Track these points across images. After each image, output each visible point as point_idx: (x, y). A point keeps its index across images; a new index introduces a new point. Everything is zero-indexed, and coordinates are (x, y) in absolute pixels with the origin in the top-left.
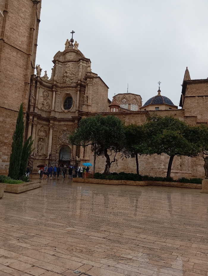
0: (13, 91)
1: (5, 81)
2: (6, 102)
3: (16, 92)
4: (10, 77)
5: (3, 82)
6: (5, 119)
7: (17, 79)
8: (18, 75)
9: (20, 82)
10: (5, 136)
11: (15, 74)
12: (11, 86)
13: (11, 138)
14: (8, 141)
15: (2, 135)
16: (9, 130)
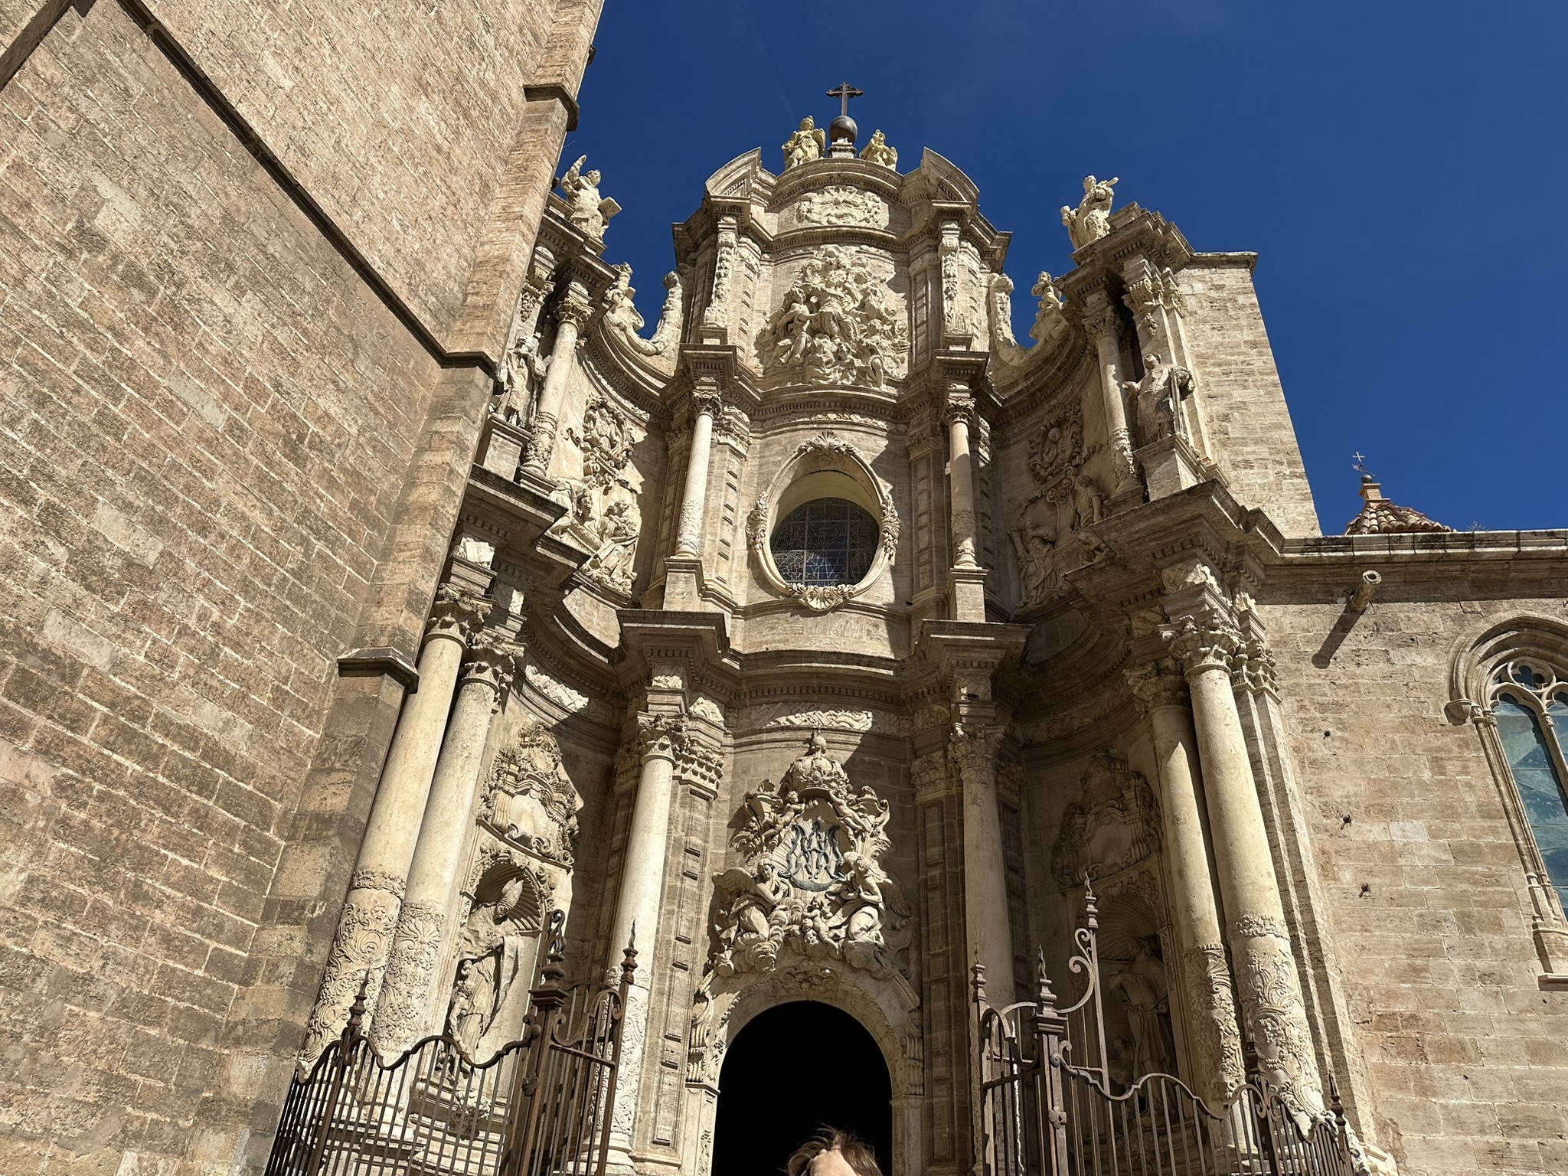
13: (184, 631)
14: (118, 665)
15: (43, 495)
16: (209, 472)
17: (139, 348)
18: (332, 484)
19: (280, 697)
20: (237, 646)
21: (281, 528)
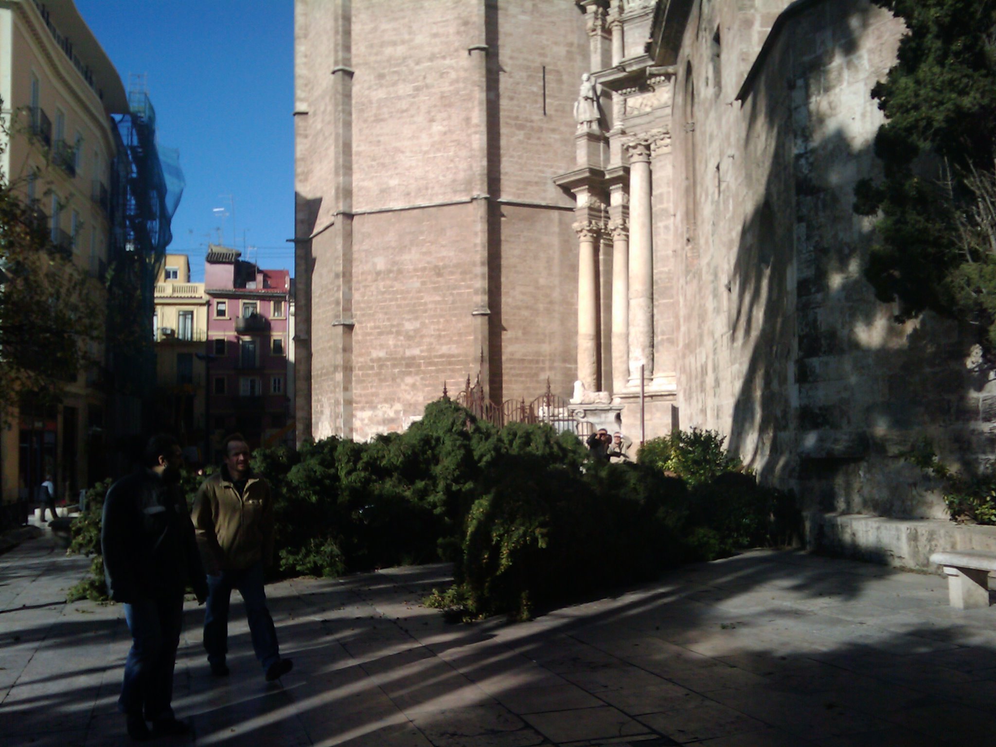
0: (420, 119)
1: (381, 94)
2: (393, 182)
3: (432, 120)
4: (398, 65)
5: (371, 102)
6: (397, 258)
7: (432, 58)
8: (435, 35)
9: (447, 62)
10: (407, 332)
11: (419, 39)
12: (404, 105)
13: (432, 335)
14: (422, 351)
15: (394, 330)
16: (422, 298)
17: (397, 286)
18: (452, 273)
19: (460, 334)
20: (444, 330)
21: (444, 296)
